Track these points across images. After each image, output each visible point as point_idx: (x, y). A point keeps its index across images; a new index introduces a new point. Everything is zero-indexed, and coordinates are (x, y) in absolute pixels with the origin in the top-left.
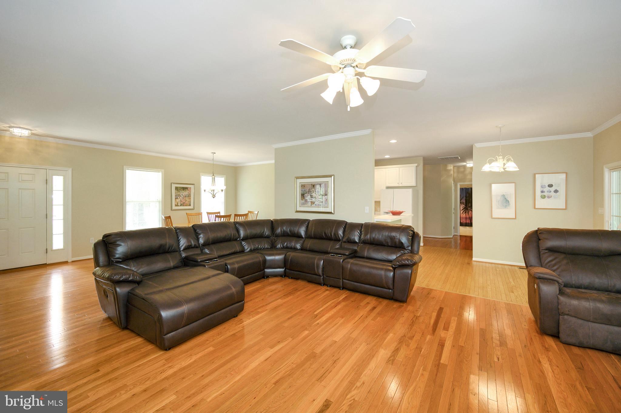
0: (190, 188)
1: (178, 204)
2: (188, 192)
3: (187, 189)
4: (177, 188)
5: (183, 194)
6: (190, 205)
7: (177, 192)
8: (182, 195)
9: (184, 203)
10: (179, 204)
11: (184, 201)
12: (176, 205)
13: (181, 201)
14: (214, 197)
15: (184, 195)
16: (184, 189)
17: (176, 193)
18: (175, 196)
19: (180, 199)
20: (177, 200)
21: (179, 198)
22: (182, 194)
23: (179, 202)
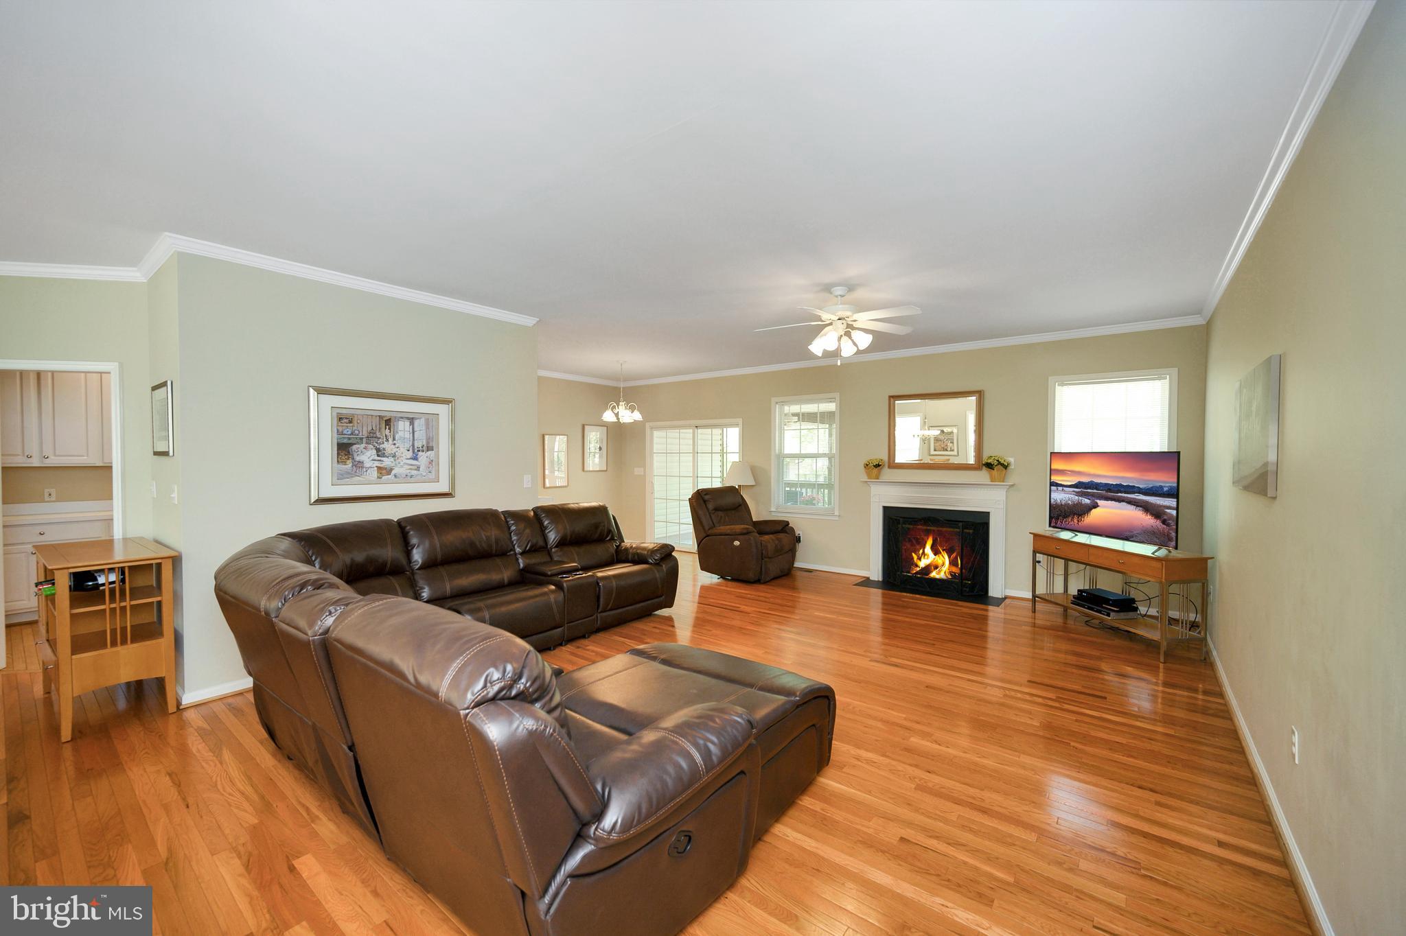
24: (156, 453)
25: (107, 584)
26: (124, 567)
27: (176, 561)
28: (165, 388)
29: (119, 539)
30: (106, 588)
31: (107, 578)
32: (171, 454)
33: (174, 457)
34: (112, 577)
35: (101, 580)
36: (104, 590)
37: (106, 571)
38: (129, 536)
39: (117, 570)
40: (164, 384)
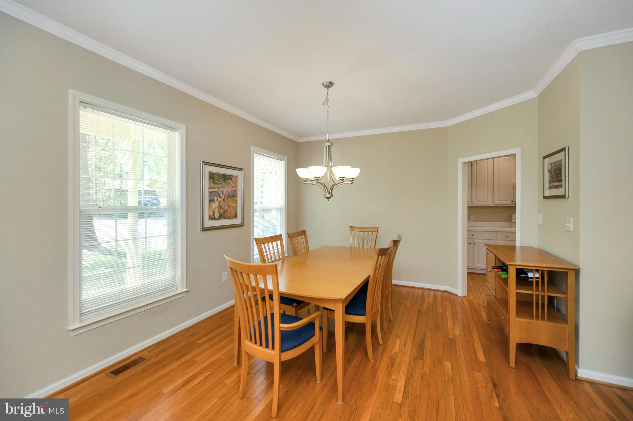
0: (236, 177)
1: (214, 215)
2: (233, 187)
3: (231, 179)
4: (212, 176)
5: (225, 189)
6: (236, 217)
7: (212, 185)
8: (222, 192)
9: (225, 212)
10: (217, 215)
11: (226, 208)
12: (212, 218)
13: (220, 207)
14: (328, 198)
15: (225, 192)
16: (226, 178)
17: (210, 188)
18: (210, 196)
19: (219, 203)
20: (213, 204)
21: (216, 198)
22: (222, 189)
23: (217, 211)
24: (545, 197)
25: (534, 278)
26: (544, 271)
27: (577, 272)
28: (564, 152)
29: (518, 246)
30: (534, 280)
31: (534, 275)
32: (567, 196)
33: (569, 198)
34: (537, 275)
35: (530, 275)
36: (533, 281)
37: (534, 271)
38: (524, 245)
39: (540, 272)
40: (563, 150)
